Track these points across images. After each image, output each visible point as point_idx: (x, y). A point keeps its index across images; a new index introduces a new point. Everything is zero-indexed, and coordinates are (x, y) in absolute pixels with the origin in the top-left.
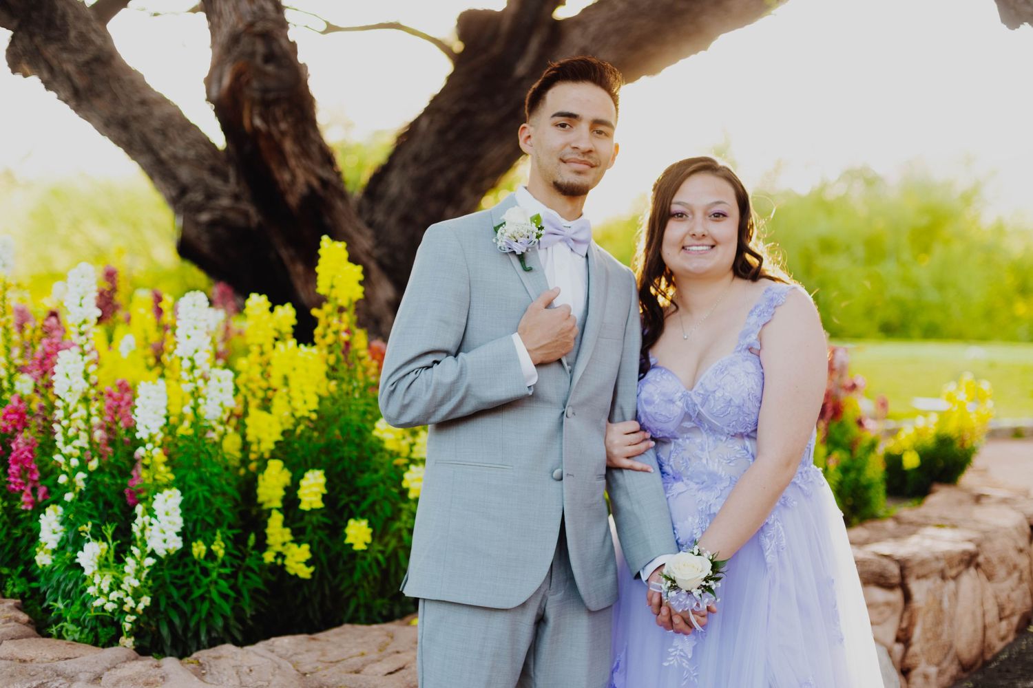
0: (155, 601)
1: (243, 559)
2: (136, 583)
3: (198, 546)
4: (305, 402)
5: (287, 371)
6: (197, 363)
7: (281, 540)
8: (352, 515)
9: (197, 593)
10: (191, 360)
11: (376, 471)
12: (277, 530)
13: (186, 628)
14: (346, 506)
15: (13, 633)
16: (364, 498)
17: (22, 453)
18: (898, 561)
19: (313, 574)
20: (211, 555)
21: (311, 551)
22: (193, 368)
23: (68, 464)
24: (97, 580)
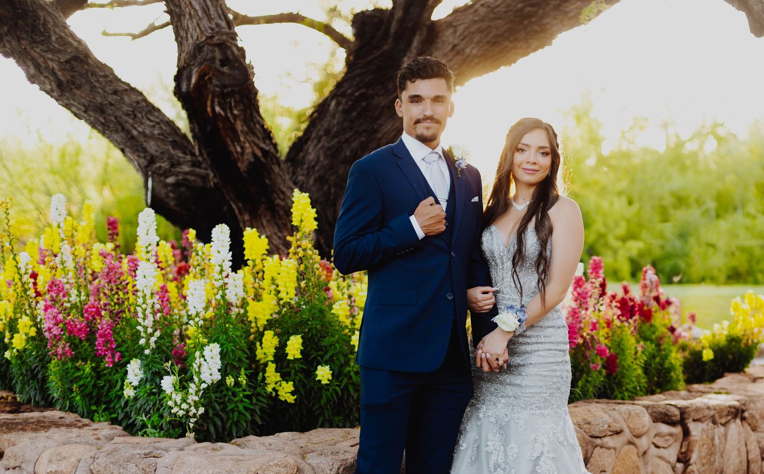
0: (206, 411)
1: (255, 388)
2: (197, 399)
3: (230, 379)
4: (287, 293)
5: (275, 275)
6: (224, 268)
7: (275, 380)
8: (319, 363)
9: (230, 407)
10: (221, 266)
11: (333, 336)
12: (272, 374)
13: (224, 428)
14: (315, 358)
15: (119, 433)
16: (326, 352)
17: (106, 330)
18: (680, 408)
19: (295, 400)
20: (237, 384)
21: (294, 385)
22: (222, 271)
23: (146, 332)
24: (174, 396)
